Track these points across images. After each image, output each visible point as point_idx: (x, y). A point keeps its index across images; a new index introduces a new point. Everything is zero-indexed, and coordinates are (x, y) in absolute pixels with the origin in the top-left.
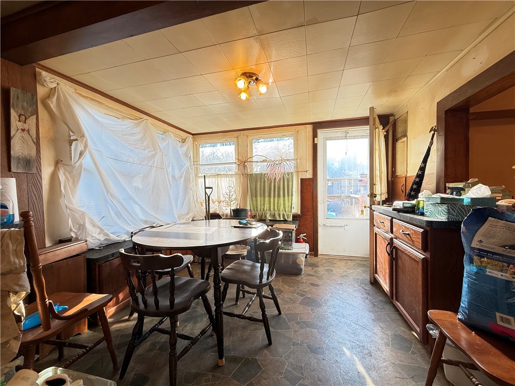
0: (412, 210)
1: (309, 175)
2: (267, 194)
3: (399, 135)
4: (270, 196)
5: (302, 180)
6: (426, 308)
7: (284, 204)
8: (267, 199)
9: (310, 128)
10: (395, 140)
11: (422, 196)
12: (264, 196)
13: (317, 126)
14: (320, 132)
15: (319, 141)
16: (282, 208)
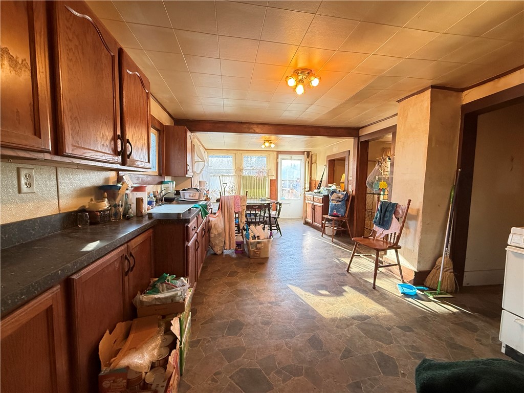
0: (319, 192)
1: (274, 178)
2: (252, 187)
3: (313, 161)
4: (254, 188)
5: (271, 180)
6: (322, 215)
7: (262, 192)
8: (252, 190)
9: (275, 153)
10: (311, 163)
11: (321, 188)
12: (251, 188)
13: (279, 152)
14: (280, 156)
15: (279, 160)
16: (261, 195)
